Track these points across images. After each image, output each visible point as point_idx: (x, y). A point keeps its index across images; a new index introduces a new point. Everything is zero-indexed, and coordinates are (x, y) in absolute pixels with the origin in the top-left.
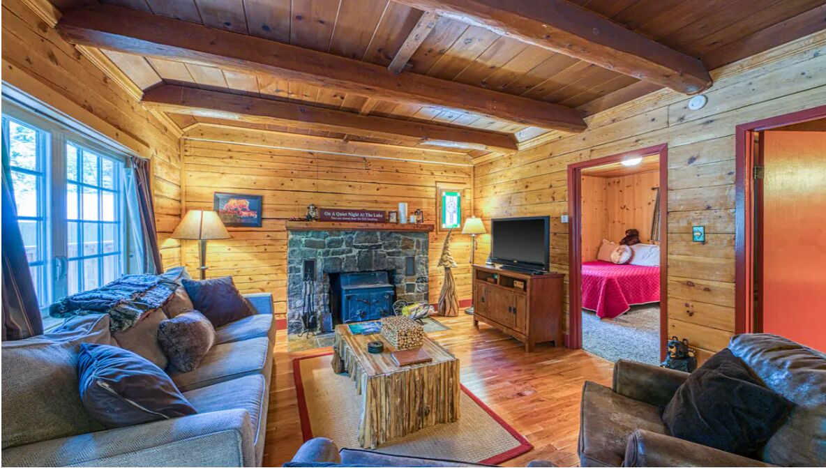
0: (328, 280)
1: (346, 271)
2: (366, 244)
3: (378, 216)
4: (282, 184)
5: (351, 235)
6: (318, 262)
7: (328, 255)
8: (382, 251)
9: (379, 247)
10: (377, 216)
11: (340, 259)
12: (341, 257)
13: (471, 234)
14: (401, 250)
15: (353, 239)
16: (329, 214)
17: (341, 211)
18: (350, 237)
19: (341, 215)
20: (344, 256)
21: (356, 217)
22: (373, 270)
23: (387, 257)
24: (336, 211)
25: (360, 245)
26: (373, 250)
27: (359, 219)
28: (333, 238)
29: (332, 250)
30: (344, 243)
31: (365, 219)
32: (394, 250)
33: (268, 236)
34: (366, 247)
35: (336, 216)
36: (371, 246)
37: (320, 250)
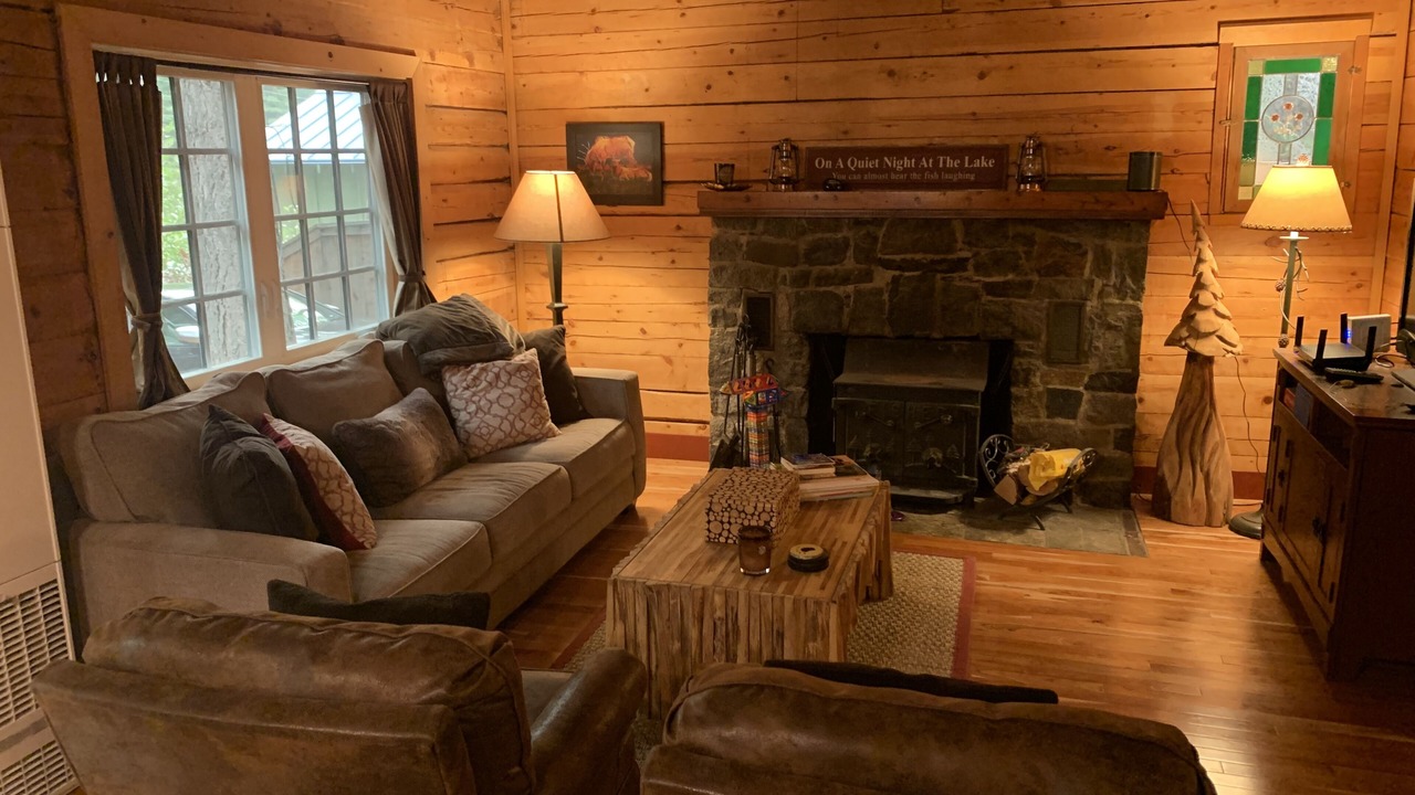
0: (806, 350)
1: (855, 331)
2: (918, 257)
3: (982, 163)
4: (709, 87)
5: (871, 229)
6: (779, 302)
7: (806, 284)
8: (972, 279)
9: (960, 264)
10: (977, 164)
11: (835, 296)
12: (841, 290)
13: (1286, 231)
14: (1035, 278)
15: (875, 239)
16: (828, 164)
17: (861, 153)
18: (868, 234)
19: (861, 164)
20: (850, 288)
21: (906, 170)
22: (936, 335)
23: (986, 298)
24: (845, 153)
25: (898, 258)
26: (939, 276)
27: (915, 176)
28: (819, 235)
29: (816, 270)
30: (850, 253)
31: (935, 176)
32: (1010, 277)
33: (679, 228)
34: (915, 265)
35: (846, 170)
36: (933, 262)
37: (784, 271)
